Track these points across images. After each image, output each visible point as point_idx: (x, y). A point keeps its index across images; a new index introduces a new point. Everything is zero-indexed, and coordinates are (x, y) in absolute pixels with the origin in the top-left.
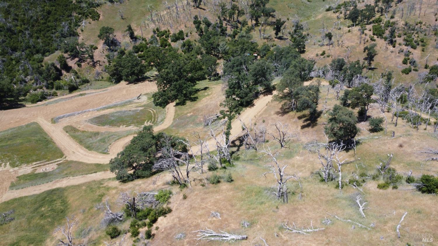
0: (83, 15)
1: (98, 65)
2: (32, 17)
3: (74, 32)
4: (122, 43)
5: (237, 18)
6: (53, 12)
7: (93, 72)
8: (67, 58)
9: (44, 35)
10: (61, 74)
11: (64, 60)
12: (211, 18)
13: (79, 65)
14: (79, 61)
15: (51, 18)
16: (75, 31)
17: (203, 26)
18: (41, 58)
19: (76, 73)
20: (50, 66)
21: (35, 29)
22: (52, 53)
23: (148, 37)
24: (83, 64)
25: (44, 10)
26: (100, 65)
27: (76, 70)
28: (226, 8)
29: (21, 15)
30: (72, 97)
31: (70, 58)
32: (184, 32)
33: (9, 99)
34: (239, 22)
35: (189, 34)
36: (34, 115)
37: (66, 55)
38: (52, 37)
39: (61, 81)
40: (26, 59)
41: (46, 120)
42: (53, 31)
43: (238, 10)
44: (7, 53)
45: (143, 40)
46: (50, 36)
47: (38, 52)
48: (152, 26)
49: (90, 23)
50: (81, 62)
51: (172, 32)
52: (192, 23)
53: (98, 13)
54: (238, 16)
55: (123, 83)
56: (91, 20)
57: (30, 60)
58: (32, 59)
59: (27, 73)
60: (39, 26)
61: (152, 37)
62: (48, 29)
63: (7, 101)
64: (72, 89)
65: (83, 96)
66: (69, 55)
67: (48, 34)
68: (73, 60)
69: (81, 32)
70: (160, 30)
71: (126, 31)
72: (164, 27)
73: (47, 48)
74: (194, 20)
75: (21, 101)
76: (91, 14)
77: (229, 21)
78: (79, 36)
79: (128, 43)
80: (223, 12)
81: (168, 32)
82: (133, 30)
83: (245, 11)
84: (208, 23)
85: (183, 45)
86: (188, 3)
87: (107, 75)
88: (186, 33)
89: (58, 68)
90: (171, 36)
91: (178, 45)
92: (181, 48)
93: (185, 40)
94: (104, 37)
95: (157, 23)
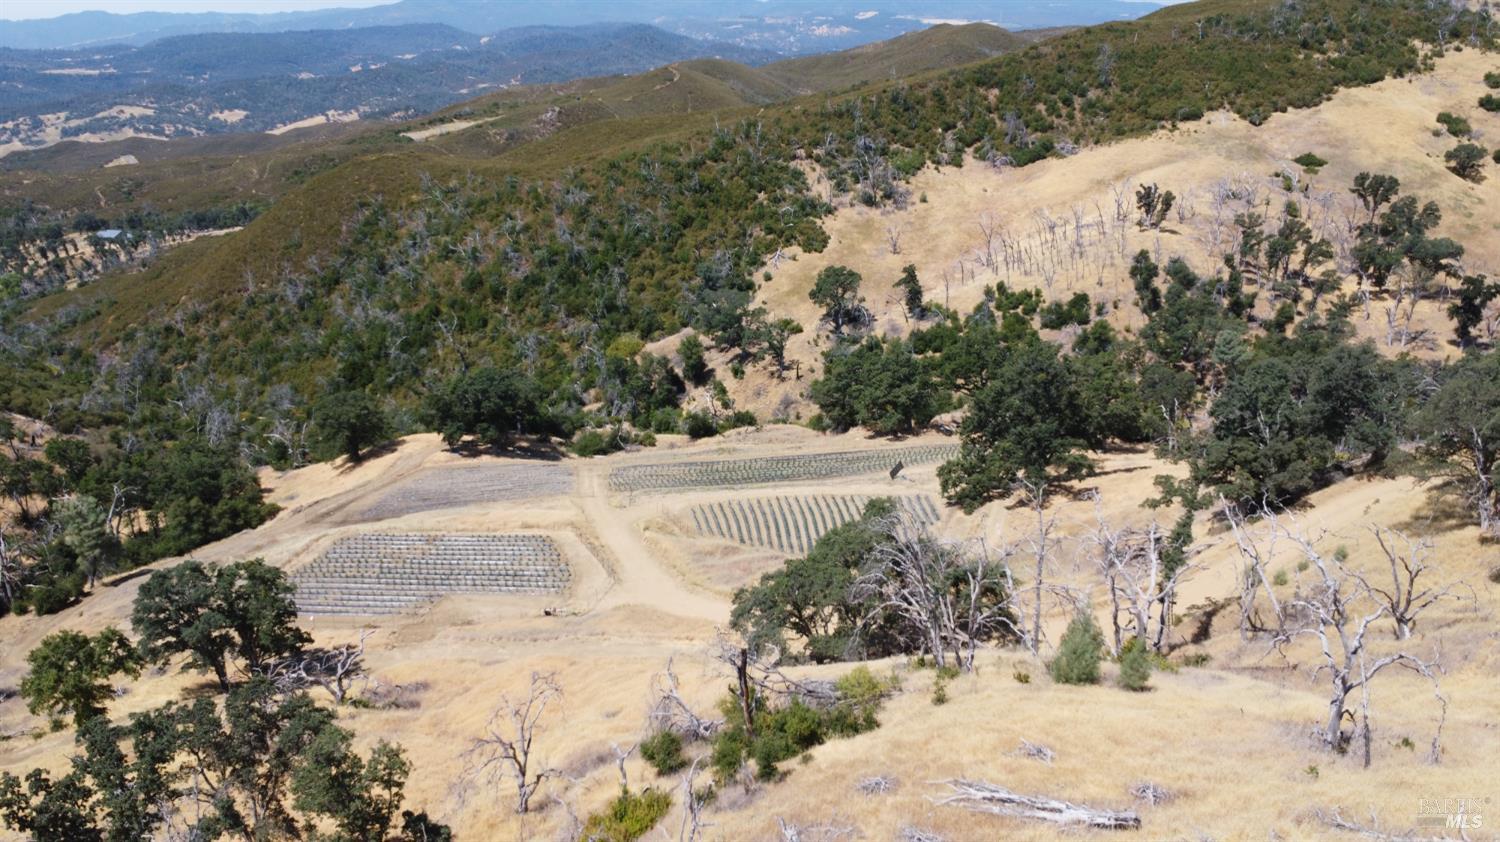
1: (794, 374)
2: (639, 232)
3: (743, 281)
4: (878, 319)
5: (1302, 270)
7: (774, 398)
10: (681, 393)
11: (697, 354)
13: (738, 374)
14: (738, 358)
15: (689, 238)
17: (1162, 284)
18: (638, 344)
19: (723, 392)
20: (655, 365)
21: (641, 263)
23: (961, 307)
24: (749, 370)
25: (674, 215)
26: (798, 376)
27: (725, 383)
28: (1261, 233)
29: (615, 223)
31: (712, 347)
32: (1092, 301)
35: (1109, 308)
39: (678, 412)
40: (597, 342)
43: (1305, 242)
45: (947, 316)
47: (632, 326)
48: (986, 279)
50: (746, 362)
51: (1049, 298)
52: (1126, 275)
59: (592, 381)
61: (977, 308)
62: (675, 265)
66: (715, 339)
68: (723, 357)
69: (763, 283)
70: (1009, 290)
71: (899, 284)
74: (1134, 264)
79: (897, 322)
80: (1246, 243)
81: (1034, 299)
82: (920, 283)
83: (1336, 248)
84: (1182, 276)
85: (1082, 341)
86: (1122, 217)
87: (815, 410)
88: (1098, 304)
89: (676, 376)
90: (1042, 310)
91: (1064, 338)
92: (1074, 350)
93: (1092, 324)
94: (825, 296)
95: (1002, 270)
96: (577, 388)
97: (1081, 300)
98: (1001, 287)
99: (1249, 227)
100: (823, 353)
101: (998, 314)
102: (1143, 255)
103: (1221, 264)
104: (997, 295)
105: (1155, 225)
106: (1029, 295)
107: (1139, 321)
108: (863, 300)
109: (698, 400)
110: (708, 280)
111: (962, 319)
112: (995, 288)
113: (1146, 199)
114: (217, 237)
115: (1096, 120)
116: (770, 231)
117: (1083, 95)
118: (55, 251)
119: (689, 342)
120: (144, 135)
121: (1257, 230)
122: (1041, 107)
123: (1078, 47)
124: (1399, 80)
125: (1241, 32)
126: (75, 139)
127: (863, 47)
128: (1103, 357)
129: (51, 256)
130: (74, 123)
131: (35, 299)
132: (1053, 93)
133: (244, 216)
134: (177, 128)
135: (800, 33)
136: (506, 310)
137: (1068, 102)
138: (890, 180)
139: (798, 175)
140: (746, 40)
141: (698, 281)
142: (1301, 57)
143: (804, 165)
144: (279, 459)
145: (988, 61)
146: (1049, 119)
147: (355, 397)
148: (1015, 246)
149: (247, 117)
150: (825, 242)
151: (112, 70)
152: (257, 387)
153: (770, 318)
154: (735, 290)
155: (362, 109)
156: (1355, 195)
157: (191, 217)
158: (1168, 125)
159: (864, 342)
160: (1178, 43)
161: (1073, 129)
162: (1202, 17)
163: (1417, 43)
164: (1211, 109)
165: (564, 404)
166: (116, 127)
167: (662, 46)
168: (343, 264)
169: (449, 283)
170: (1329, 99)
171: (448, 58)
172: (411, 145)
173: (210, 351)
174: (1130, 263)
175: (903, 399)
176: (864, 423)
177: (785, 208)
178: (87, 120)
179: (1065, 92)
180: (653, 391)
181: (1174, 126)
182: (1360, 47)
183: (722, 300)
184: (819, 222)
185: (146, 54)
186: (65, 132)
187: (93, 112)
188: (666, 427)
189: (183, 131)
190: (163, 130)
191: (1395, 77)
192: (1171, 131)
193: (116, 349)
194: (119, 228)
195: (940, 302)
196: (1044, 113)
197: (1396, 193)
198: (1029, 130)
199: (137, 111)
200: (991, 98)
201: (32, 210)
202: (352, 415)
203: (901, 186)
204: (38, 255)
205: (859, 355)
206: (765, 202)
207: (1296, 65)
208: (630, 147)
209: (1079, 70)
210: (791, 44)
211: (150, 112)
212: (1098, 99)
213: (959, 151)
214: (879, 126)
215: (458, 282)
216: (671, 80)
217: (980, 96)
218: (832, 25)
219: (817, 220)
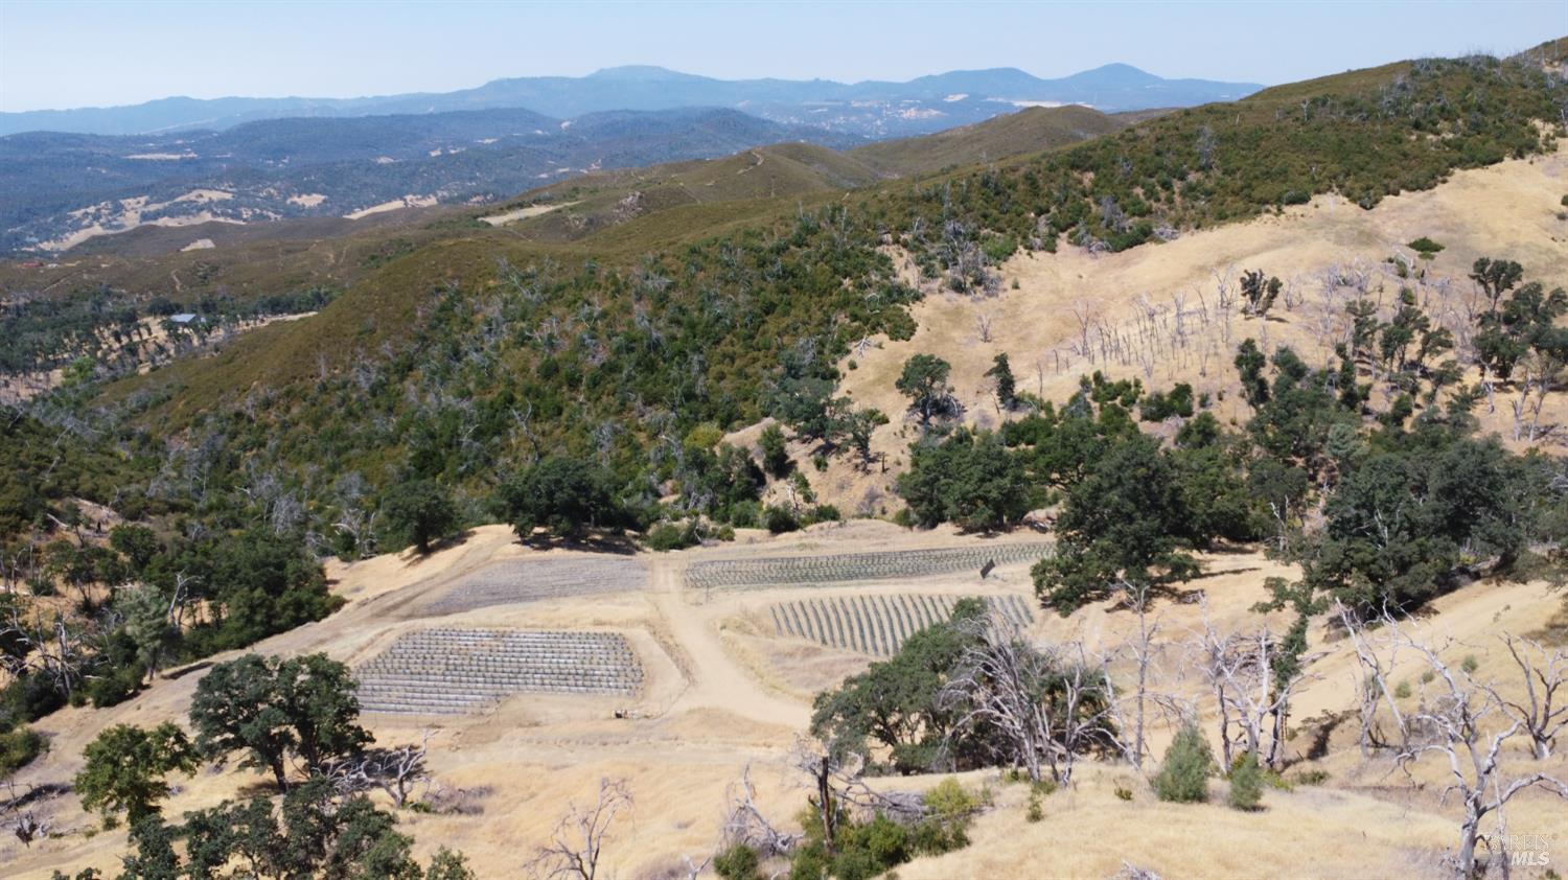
1: (880, 467)
3: (827, 369)
4: (968, 410)
5: (1420, 360)
6: (780, 309)
7: (859, 492)
8: (790, 440)
9: (740, 371)
10: (762, 482)
11: (778, 445)
12: (1307, 353)
13: (821, 466)
14: (821, 450)
16: (832, 367)
17: (1270, 375)
18: (717, 435)
19: (805, 483)
20: (734, 455)
22: (750, 424)
23: (1062, 398)
24: (832, 463)
25: (756, 301)
26: (883, 469)
27: (807, 476)
28: (1374, 321)
29: (694, 309)
31: (795, 438)
32: (1194, 391)
35: (1213, 399)
39: (758, 505)
40: (673, 431)
43: (1422, 330)
44: (631, 411)
45: (1041, 407)
48: (1086, 368)
50: (830, 454)
51: (1149, 389)
52: (1233, 367)
54: (1423, 352)
58: (691, 435)
59: (670, 473)
61: (1073, 398)
62: (756, 353)
66: (797, 429)
68: (808, 447)
69: (848, 371)
70: (1107, 381)
71: (989, 374)
73: (738, 406)
74: (1239, 355)
79: (988, 413)
80: (1359, 332)
81: (1133, 389)
82: (1013, 373)
83: (1456, 337)
84: (1292, 367)
85: (1185, 435)
86: (1226, 305)
87: (901, 504)
88: (1201, 396)
89: (757, 468)
90: (1142, 401)
91: (1166, 432)
92: (1176, 443)
93: (1195, 416)
94: (912, 386)
95: (1099, 360)
96: (654, 479)
97: (1183, 391)
98: (1098, 377)
99: (1361, 316)
100: (910, 445)
101: (1095, 405)
102: (1249, 345)
103: (1332, 354)
104: (1093, 386)
105: (1260, 313)
106: (1128, 386)
107: (1246, 413)
108: (952, 390)
109: (779, 493)
110: (790, 368)
111: (1057, 410)
112: (1091, 378)
113: (1251, 285)
114: (292, 321)
115: (1196, 204)
116: (855, 318)
117: (1182, 178)
118: (128, 335)
119: (770, 433)
120: (221, 219)
121: (1370, 318)
122: (1139, 191)
123: (1177, 129)
124: (1519, 161)
125: (1348, 113)
126: (153, 223)
127: (952, 130)
128: (1207, 451)
129: (125, 340)
130: (153, 208)
131: (107, 383)
132: (1151, 176)
133: (319, 301)
134: (254, 212)
135: (888, 116)
136: (581, 398)
137: (1167, 186)
138: (980, 266)
139: (885, 260)
140: (833, 125)
141: (779, 370)
142: (1414, 138)
143: (890, 251)
144: (346, 550)
145: (1083, 144)
146: (1147, 203)
147: (425, 487)
148: (1113, 335)
149: (324, 201)
150: (912, 329)
151: (193, 155)
152: (325, 476)
153: (855, 408)
154: (819, 379)
155: (440, 194)
156: (1476, 281)
157: (265, 302)
158: (1274, 209)
159: (953, 434)
160: (1282, 125)
161: (1173, 213)
162: (1307, 98)
163: (1538, 123)
164: (1318, 192)
165: (641, 495)
166: (194, 211)
167: (745, 130)
168: (417, 350)
169: (524, 370)
170: (1444, 182)
171: (528, 143)
172: (489, 230)
173: (280, 437)
174: (1235, 352)
175: (994, 494)
176: (953, 519)
177: (871, 294)
178: (167, 204)
179: (1164, 175)
180: (732, 483)
181: (1280, 210)
182: (1476, 127)
183: (805, 389)
184: (906, 309)
185: (227, 138)
186: (144, 217)
187: (172, 196)
188: (745, 521)
189: (261, 215)
190: (241, 214)
191: (1515, 158)
192: (1276, 215)
193: (185, 434)
194: (193, 312)
195: (1034, 392)
196: (1142, 197)
197: (1519, 279)
198: (1126, 215)
199: (216, 195)
200: (1086, 182)
201: (108, 294)
202: (422, 505)
203: (992, 272)
204: (112, 339)
205: (948, 447)
206: (850, 289)
207: (1408, 146)
208: (712, 232)
209: (1178, 153)
210: (878, 127)
211: (228, 196)
212: (1199, 183)
213: (1054, 236)
214: (969, 210)
215: (533, 369)
216: (754, 164)
217: (1075, 179)
218: (920, 108)
219: (904, 307)
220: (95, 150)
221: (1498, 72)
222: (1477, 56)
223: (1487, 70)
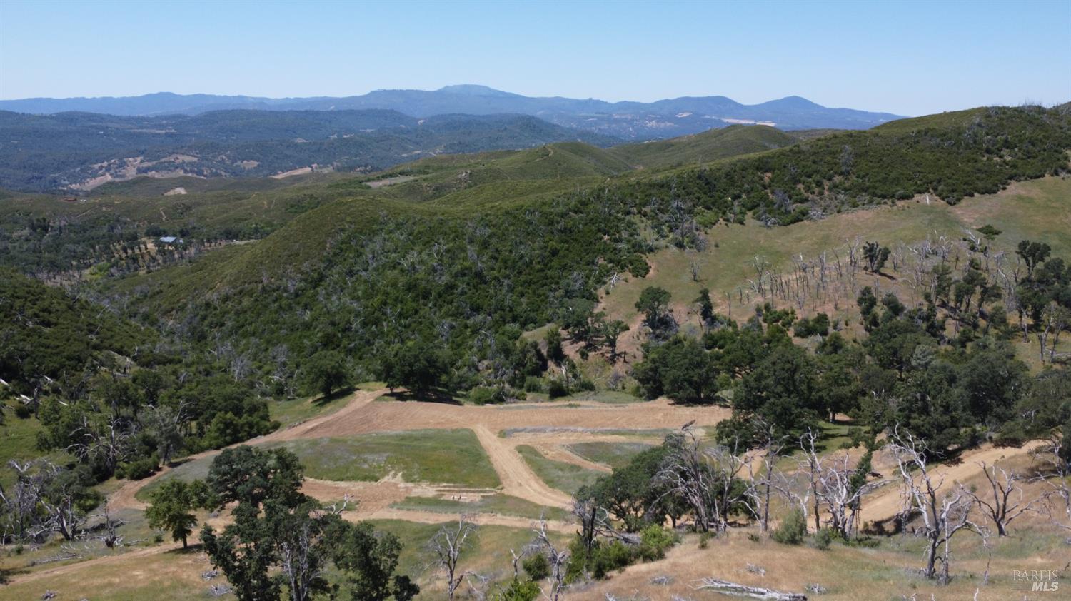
0: (617, 266)
1: (622, 360)
2: (522, 257)
3: (591, 294)
4: (682, 326)
5: (980, 306)
6: (562, 253)
7: (608, 373)
8: (565, 339)
9: (534, 292)
10: (545, 368)
11: (557, 340)
12: (906, 297)
13: (584, 355)
14: (586, 347)
15: (555, 263)
16: (594, 292)
17: (880, 311)
18: (517, 332)
19: (574, 367)
20: (528, 346)
21: (523, 278)
22: (540, 326)
23: (742, 320)
24: (591, 354)
25: (546, 247)
26: (625, 361)
27: (575, 362)
28: (950, 279)
29: (506, 251)
30: (551, 407)
31: (569, 339)
32: (830, 319)
33: (440, 389)
34: (983, 315)
35: (842, 325)
36: (471, 420)
37: (564, 334)
38: (547, 297)
39: (542, 379)
40: (489, 329)
41: (491, 430)
42: (553, 286)
43: (982, 286)
44: (462, 314)
45: (729, 325)
46: (544, 294)
47: (514, 320)
48: (758, 300)
49: (626, 281)
50: (590, 351)
51: (800, 315)
52: (855, 303)
53: (647, 264)
54: (982, 300)
55: (663, 402)
56: (630, 275)
57: (496, 332)
58: (500, 332)
59: (485, 355)
60: (530, 274)
61: (750, 321)
62: (545, 281)
63: (436, 392)
64: (558, 392)
65: (574, 409)
66: (570, 333)
67: (541, 291)
68: (575, 345)
69: (604, 295)
70: (773, 310)
71: (697, 301)
72: (784, 304)
73: (532, 314)
74: (860, 296)
75: (458, 396)
76: (632, 264)
77: (953, 310)
78: (598, 302)
79: (694, 328)
80: (940, 285)
81: (790, 316)
82: (712, 301)
83: (1004, 292)
84: (895, 308)
85: (822, 347)
86: (854, 263)
87: (635, 383)
88: (834, 322)
89: (542, 355)
90: (795, 324)
91: (810, 344)
92: (816, 352)
93: (829, 336)
94: (646, 307)
95: (769, 296)
96: (475, 359)
97: (822, 319)
98: (767, 307)
99: (942, 275)
100: (642, 345)
101: (765, 325)
102: (867, 291)
103: (922, 300)
104: (764, 312)
105: (876, 271)
106: (787, 314)
107: (863, 335)
108: (671, 311)
109: (556, 372)
110: (567, 291)
111: (739, 328)
112: (763, 308)
113: (870, 252)
114: (239, 245)
115: (838, 197)
116: (611, 261)
117: (830, 179)
118: (132, 249)
119: (552, 333)
120: (190, 175)
121: (948, 276)
122: (800, 186)
123: (828, 147)
124: (1055, 177)
125: (942, 141)
126: (145, 175)
127: (680, 138)
128: (836, 357)
129: (130, 252)
130: (145, 165)
131: (118, 280)
132: (809, 177)
133: (258, 233)
134: (212, 171)
135: (637, 125)
136: (430, 305)
137: (819, 184)
138: (694, 231)
139: (630, 224)
140: (600, 129)
141: (560, 292)
142: (985, 159)
143: (636, 219)
144: (278, 394)
145: (765, 153)
146: (806, 195)
147: (332, 355)
148: (778, 280)
149: (259, 166)
150: (647, 271)
151: (173, 131)
152: (263, 346)
153: (609, 319)
154: (584, 299)
155: (335, 164)
156: (1020, 255)
157: (222, 231)
158: (889, 202)
159: (671, 339)
160: (897, 147)
161: (822, 202)
162: (915, 128)
164: (920, 192)
165: (466, 369)
166: (172, 168)
167: (541, 131)
168: (326, 268)
169: (394, 285)
170: (1004, 189)
171: (395, 133)
172: (370, 191)
173: (235, 320)
174: (858, 294)
175: (695, 378)
176: (668, 393)
177: (622, 246)
178: (154, 163)
179: (818, 177)
180: (526, 364)
181: (893, 202)
182: (1029, 155)
183: (576, 306)
184: (644, 257)
185: (196, 121)
186: (139, 171)
187: (159, 157)
188: (534, 388)
189: (216, 172)
190: (203, 171)
191: (1052, 175)
192: (891, 206)
193: (172, 315)
194: (174, 235)
195: (725, 314)
196: (803, 191)
197: (1049, 255)
198: (792, 201)
199: (187, 159)
200: (766, 178)
201: (118, 221)
202: (329, 366)
203: (702, 236)
204: (121, 252)
205: (668, 347)
206: (608, 242)
207: (981, 164)
208: (519, 201)
209: (828, 163)
210: (630, 132)
211: (195, 159)
212: (841, 183)
213: (743, 213)
214: (688, 194)
215: (400, 284)
216: (548, 155)
217: (759, 177)
218: (658, 120)
219: (643, 255)
220: (110, 125)
221: (1045, 117)
222: (1030, 106)
223: (1037, 116)
